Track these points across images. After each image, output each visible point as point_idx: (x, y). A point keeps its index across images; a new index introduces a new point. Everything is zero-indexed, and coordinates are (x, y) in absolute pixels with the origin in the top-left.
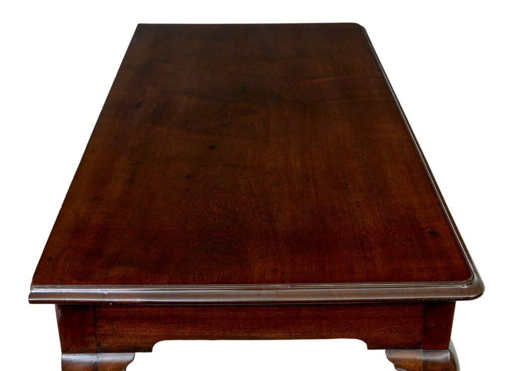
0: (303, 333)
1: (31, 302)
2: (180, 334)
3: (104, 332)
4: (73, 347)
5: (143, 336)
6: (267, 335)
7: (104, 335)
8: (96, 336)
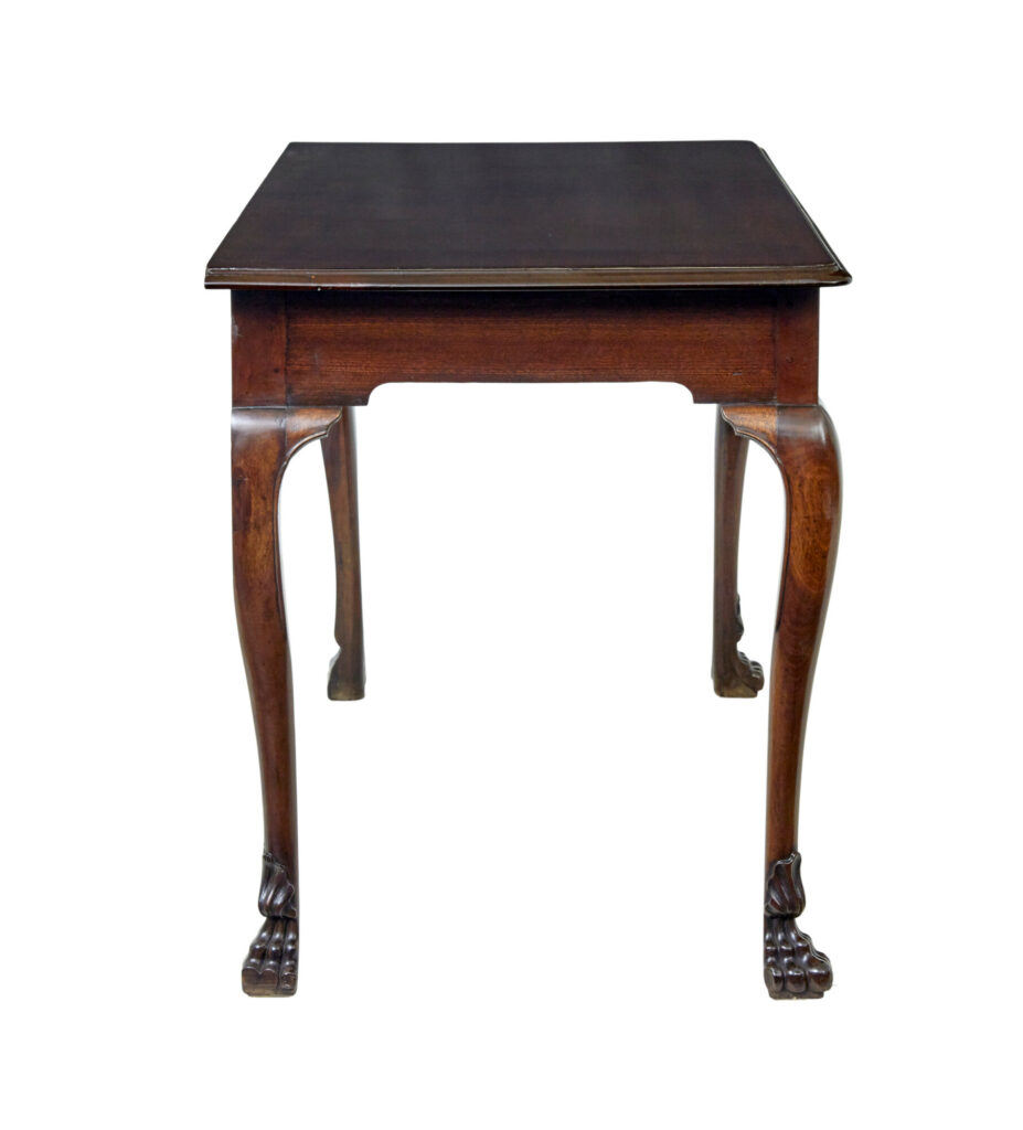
0: (595, 370)
1: (207, 287)
2: (412, 372)
3: (298, 367)
4: (250, 395)
5: (355, 374)
6: (541, 375)
7: (299, 373)
8: (286, 374)
